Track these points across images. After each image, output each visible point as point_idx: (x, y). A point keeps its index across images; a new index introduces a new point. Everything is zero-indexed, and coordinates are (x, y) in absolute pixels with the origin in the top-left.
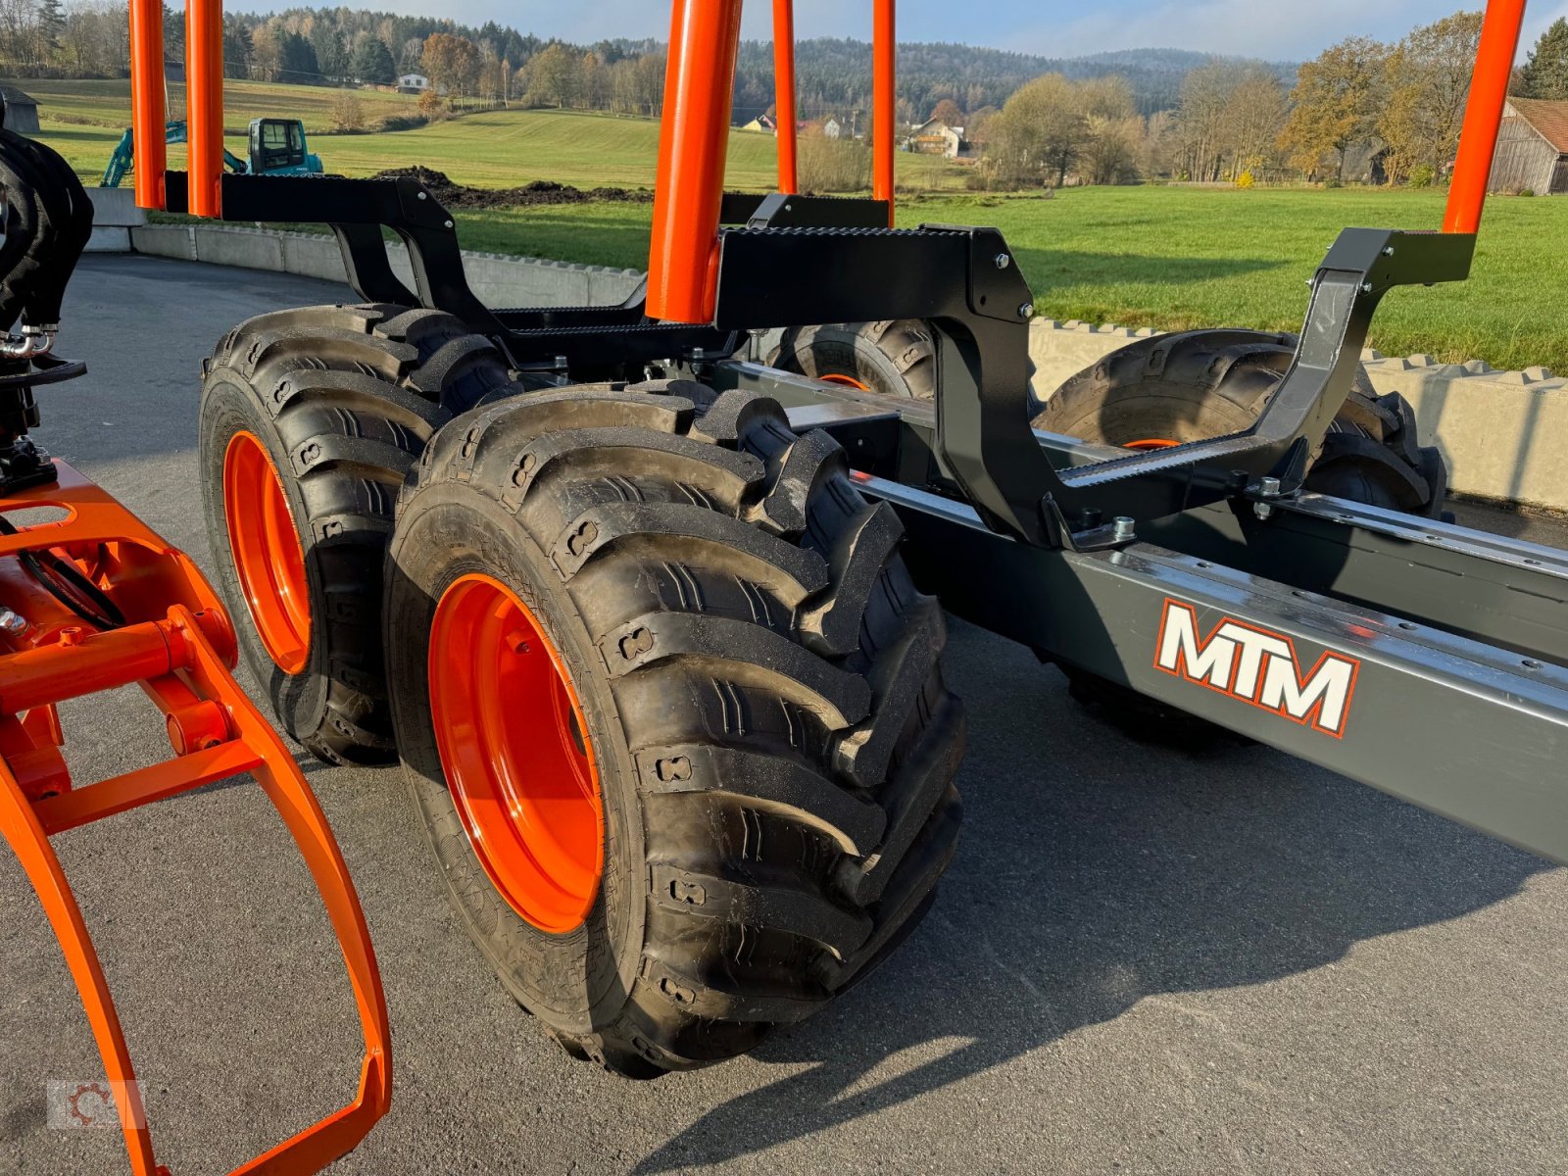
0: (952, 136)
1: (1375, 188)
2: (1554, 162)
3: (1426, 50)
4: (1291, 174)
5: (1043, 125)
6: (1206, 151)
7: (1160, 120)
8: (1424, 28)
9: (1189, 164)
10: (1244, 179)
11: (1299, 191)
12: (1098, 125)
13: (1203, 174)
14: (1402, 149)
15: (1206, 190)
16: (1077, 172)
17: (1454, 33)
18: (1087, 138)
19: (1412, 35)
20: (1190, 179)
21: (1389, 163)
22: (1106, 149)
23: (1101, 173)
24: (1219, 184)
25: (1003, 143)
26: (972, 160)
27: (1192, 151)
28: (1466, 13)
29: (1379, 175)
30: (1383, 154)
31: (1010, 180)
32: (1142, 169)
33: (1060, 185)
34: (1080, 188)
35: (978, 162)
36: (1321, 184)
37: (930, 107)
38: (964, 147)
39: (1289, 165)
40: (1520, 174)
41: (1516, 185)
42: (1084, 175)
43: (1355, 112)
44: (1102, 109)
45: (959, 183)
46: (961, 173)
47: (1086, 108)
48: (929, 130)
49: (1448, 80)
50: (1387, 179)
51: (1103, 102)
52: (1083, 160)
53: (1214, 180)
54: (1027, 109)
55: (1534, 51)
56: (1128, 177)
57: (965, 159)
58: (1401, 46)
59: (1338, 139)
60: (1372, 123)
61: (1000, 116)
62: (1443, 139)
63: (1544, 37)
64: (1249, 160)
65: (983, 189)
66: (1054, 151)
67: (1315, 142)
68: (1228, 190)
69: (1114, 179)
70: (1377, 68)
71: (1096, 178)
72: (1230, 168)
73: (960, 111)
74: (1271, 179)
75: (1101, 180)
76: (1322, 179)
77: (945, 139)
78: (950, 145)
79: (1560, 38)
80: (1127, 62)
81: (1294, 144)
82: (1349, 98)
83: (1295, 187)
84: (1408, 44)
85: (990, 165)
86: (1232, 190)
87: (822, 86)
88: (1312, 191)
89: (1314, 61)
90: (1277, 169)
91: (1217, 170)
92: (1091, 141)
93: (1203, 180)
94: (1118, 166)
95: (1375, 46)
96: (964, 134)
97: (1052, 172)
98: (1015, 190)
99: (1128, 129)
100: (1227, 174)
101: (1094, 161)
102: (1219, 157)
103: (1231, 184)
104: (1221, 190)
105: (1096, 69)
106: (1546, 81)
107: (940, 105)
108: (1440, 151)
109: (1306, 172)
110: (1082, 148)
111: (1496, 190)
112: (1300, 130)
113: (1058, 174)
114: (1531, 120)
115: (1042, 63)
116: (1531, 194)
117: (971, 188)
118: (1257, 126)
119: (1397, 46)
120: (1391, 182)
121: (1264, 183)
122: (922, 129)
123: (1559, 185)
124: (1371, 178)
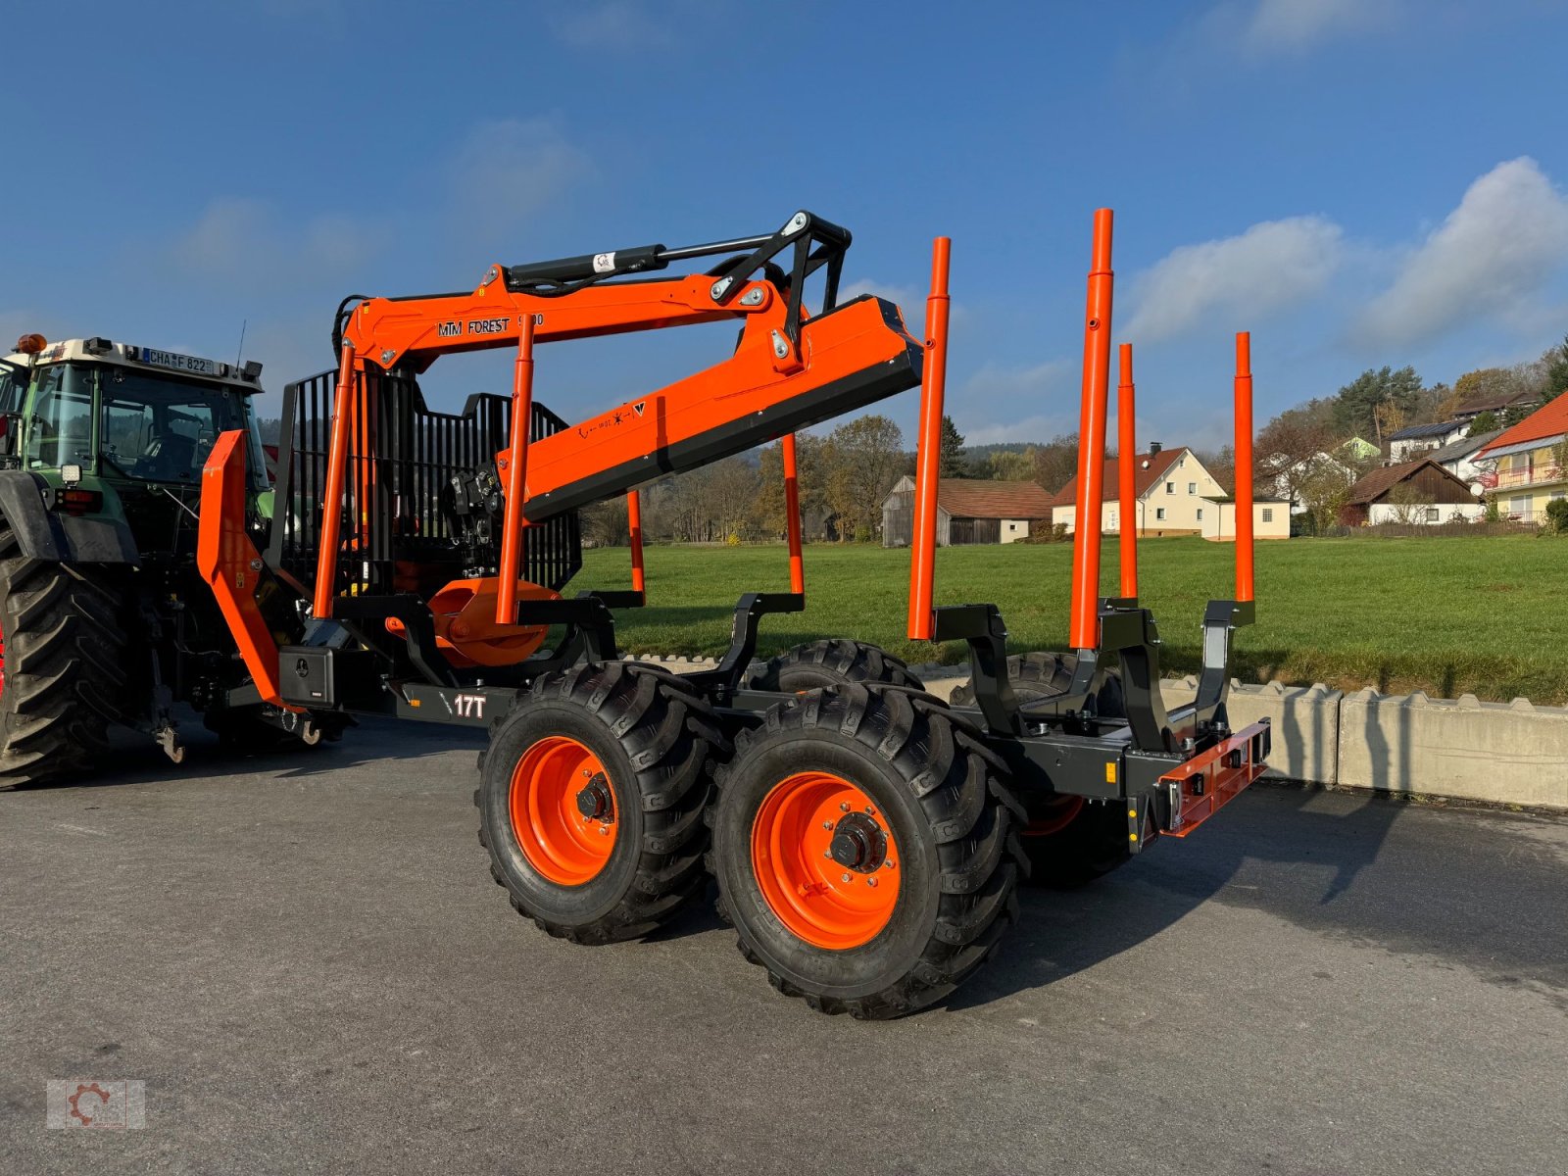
1: (831, 543)
2: (948, 523)
3: (848, 442)
4: (768, 534)
6: (699, 517)
7: (658, 492)
8: (843, 426)
9: (686, 528)
10: (732, 539)
11: (772, 547)
13: (700, 536)
14: (846, 514)
15: (703, 548)
16: (593, 536)
17: (865, 431)
20: (689, 539)
21: (839, 524)
22: (615, 516)
23: (614, 536)
24: (713, 544)
27: (687, 518)
28: (870, 416)
29: (832, 535)
30: (833, 518)
32: (649, 533)
34: (597, 550)
39: (765, 527)
42: (598, 538)
43: (806, 487)
49: (867, 464)
50: (838, 538)
52: (597, 526)
53: (709, 540)
58: (832, 438)
60: (820, 495)
62: (872, 506)
64: (734, 524)
68: (720, 548)
69: (625, 540)
70: (817, 454)
71: (610, 541)
72: (720, 530)
74: (753, 538)
75: (613, 542)
81: (766, 511)
83: (771, 544)
84: (835, 437)
86: (724, 548)
90: (755, 532)
91: (710, 535)
92: (602, 510)
93: (700, 540)
95: (812, 439)
100: (718, 535)
101: (606, 527)
102: (710, 523)
103: (723, 544)
104: (714, 548)
108: (872, 515)
109: (779, 533)
118: (736, 498)
119: (827, 439)
120: (842, 539)
121: (749, 542)
123: (955, 538)
124: (829, 536)
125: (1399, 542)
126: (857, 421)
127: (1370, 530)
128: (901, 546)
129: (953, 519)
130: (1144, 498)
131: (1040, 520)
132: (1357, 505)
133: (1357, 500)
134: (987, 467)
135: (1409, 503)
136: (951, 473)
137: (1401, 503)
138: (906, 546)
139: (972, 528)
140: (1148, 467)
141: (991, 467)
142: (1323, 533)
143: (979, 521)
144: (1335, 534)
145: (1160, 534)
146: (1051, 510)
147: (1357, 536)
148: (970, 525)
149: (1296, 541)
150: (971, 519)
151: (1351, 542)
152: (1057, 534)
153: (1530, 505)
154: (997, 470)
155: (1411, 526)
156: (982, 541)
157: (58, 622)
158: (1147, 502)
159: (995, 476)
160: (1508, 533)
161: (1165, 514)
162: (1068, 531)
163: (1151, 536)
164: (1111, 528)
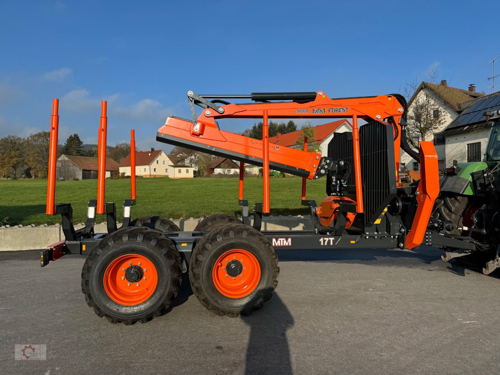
1: (27, 179)
2: (81, 172)
3: (35, 141)
8: (34, 134)
14: (35, 168)
17: (43, 137)
19: (31, 136)
21: (32, 172)
29: (28, 175)
30: (29, 169)
36: (9, 179)
40: (73, 175)
41: (73, 178)
43: (16, 157)
49: (44, 149)
50: (32, 177)
55: (66, 143)
58: (28, 139)
59: (13, 165)
60: (23, 160)
67: (4, 166)
70: (21, 145)
76: (9, 177)
79: (72, 140)
82: (13, 153)
84: (30, 138)
88: (7, 181)
95: (18, 138)
106: (72, 151)
114: (72, 161)
116: (78, 180)
119: (26, 139)
120: (33, 177)
123: (84, 177)
124: (26, 176)
125: (224, 179)
126: (39, 133)
127: (216, 176)
128: (62, 180)
129: (83, 170)
130: (150, 165)
131: (115, 171)
132: (211, 169)
133: (211, 167)
134: (92, 153)
135: (226, 168)
136: (79, 154)
137: (224, 168)
138: (64, 180)
139: (90, 174)
140: (151, 155)
141: (93, 152)
142: (203, 176)
143: (93, 171)
144: (206, 177)
145: (155, 176)
146: (119, 168)
147: (212, 177)
148: (89, 172)
149: (196, 179)
150: (90, 171)
151: (211, 179)
152: (122, 176)
153: (253, 170)
154: (95, 154)
155: (226, 175)
156: (94, 178)
159: (95, 156)
160: (250, 177)
161: (156, 170)
162: (126, 175)
163: (152, 177)
164: (139, 174)
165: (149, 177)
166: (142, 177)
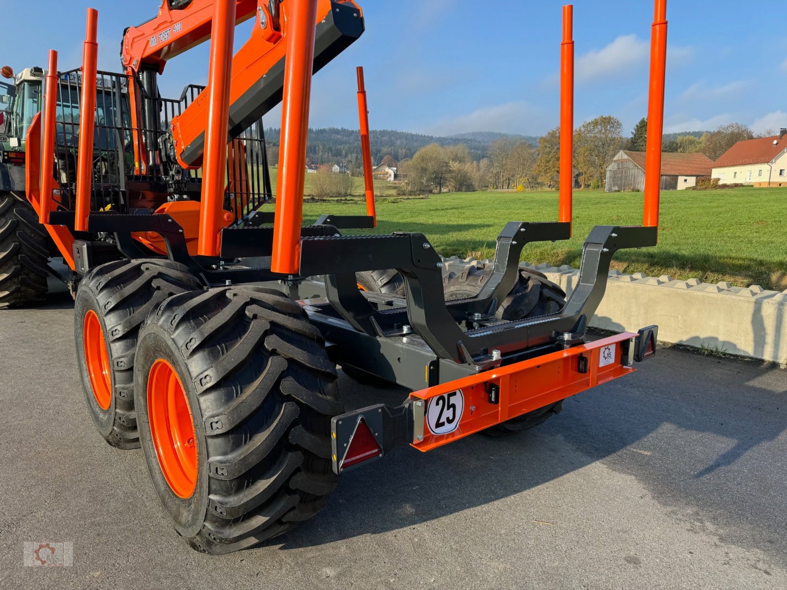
0: (391, 171)
1: (577, 189)
3: (589, 132)
4: (541, 184)
5: (431, 166)
6: (503, 176)
7: (484, 162)
8: (588, 122)
9: (496, 182)
10: (520, 187)
11: (544, 192)
12: (455, 166)
13: (503, 186)
14: (585, 173)
15: (504, 193)
16: (447, 186)
17: (601, 125)
18: (451, 172)
19: (583, 125)
20: (497, 188)
21: (581, 179)
22: (459, 176)
23: (458, 186)
24: (510, 190)
25: (413, 175)
26: (400, 182)
27: (497, 175)
28: (604, 116)
29: (577, 184)
30: (578, 175)
31: (417, 190)
32: (476, 184)
33: (440, 192)
34: (450, 193)
35: (402, 183)
36: (553, 189)
37: (382, 158)
38: (396, 176)
39: (539, 181)
40: (633, 182)
41: (632, 188)
42: (450, 187)
44: (456, 158)
45: (394, 192)
46: (395, 188)
47: (449, 158)
48: (380, 169)
49: (601, 144)
50: (581, 186)
51: (457, 155)
52: (449, 181)
53: (508, 188)
54: (423, 159)
55: (634, 132)
56: (470, 188)
57: (397, 182)
58: (580, 130)
61: (410, 162)
62: (602, 168)
63: (637, 126)
64: (521, 179)
65: (404, 195)
66: (436, 178)
67: (548, 171)
68: (513, 192)
69: (464, 188)
71: (456, 189)
72: (514, 183)
73: (394, 160)
74: (532, 187)
75: (459, 189)
76: (554, 187)
77: (387, 173)
78: (390, 175)
79: (644, 126)
80: (470, 138)
81: (540, 172)
83: (543, 190)
84: (582, 129)
85: (408, 184)
86: (516, 192)
87: (330, 149)
88: (550, 192)
89: (544, 136)
90: (534, 183)
91: (509, 184)
92: (453, 172)
93: (503, 188)
94: (465, 183)
96: (397, 170)
97: (436, 187)
98: (419, 195)
99: (469, 167)
100: (513, 185)
101: (454, 181)
102: (509, 178)
103: (515, 190)
104: (510, 193)
105: (455, 141)
106: (641, 144)
107: (385, 158)
108: (601, 173)
109: (547, 184)
110: (448, 176)
111: (624, 190)
112: (542, 166)
113: (439, 187)
114: (634, 160)
115: (431, 138)
116: (638, 191)
117: (399, 194)
118: (523, 165)
119: (578, 130)
120: (583, 187)
121: (530, 189)
122: (377, 168)
124: (575, 186)
126: (596, 119)
128: (616, 191)
130: (772, 163)
131: (703, 176)
134: (674, 145)
138: (619, 191)
140: (777, 144)
141: (677, 145)
143: (665, 177)
145: (780, 185)
146: (711, 170)
152: (713, 184)
154: (680, 147)
156: (666, 189)
157: (6, 222)
158: (773, 165)
159: (679, 150)
161: (784, 173)
162: (720, 183)
163: (774, 186)
164: (748, 181)
165: (766, 186)
166: (752, 186)
